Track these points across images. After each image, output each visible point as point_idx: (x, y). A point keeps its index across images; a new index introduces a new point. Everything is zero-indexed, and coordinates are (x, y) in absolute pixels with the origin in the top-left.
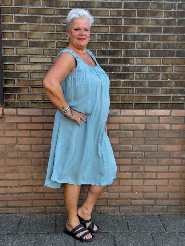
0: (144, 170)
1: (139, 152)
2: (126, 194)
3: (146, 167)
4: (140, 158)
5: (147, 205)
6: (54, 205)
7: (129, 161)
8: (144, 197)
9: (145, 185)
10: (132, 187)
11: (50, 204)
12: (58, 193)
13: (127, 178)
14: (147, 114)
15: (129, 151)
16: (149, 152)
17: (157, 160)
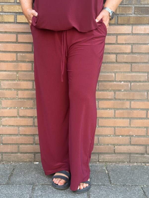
0: (130, 106)
1: (124, 82)
2: (107, 137)
3: (132, 102)
4: (125, 90)
5: (134, 153)
6: (14, 151)
7: (110, 94)
8: (131, 143)
9: (131, 126)
10: (115, 129)
11: (9, 150)
12: (19, 135)
13: (108, 117)
14: (134, 32)
15: (111, 81)
16: (138, 82)
17: (147, 93)
